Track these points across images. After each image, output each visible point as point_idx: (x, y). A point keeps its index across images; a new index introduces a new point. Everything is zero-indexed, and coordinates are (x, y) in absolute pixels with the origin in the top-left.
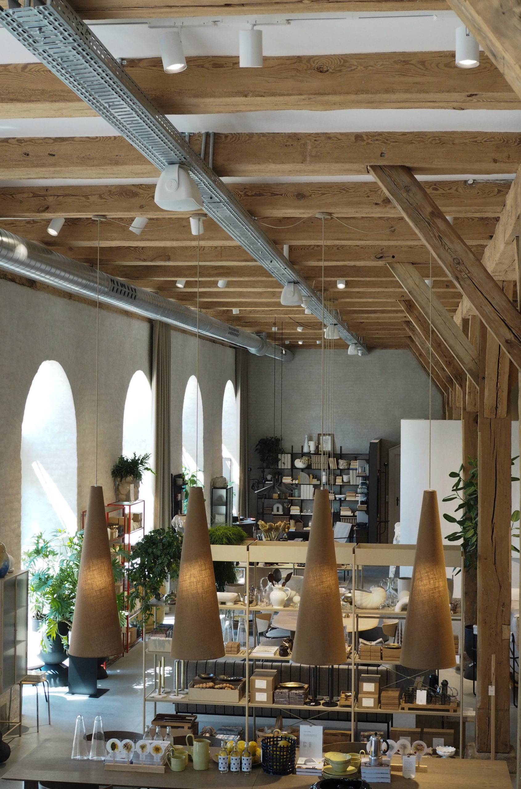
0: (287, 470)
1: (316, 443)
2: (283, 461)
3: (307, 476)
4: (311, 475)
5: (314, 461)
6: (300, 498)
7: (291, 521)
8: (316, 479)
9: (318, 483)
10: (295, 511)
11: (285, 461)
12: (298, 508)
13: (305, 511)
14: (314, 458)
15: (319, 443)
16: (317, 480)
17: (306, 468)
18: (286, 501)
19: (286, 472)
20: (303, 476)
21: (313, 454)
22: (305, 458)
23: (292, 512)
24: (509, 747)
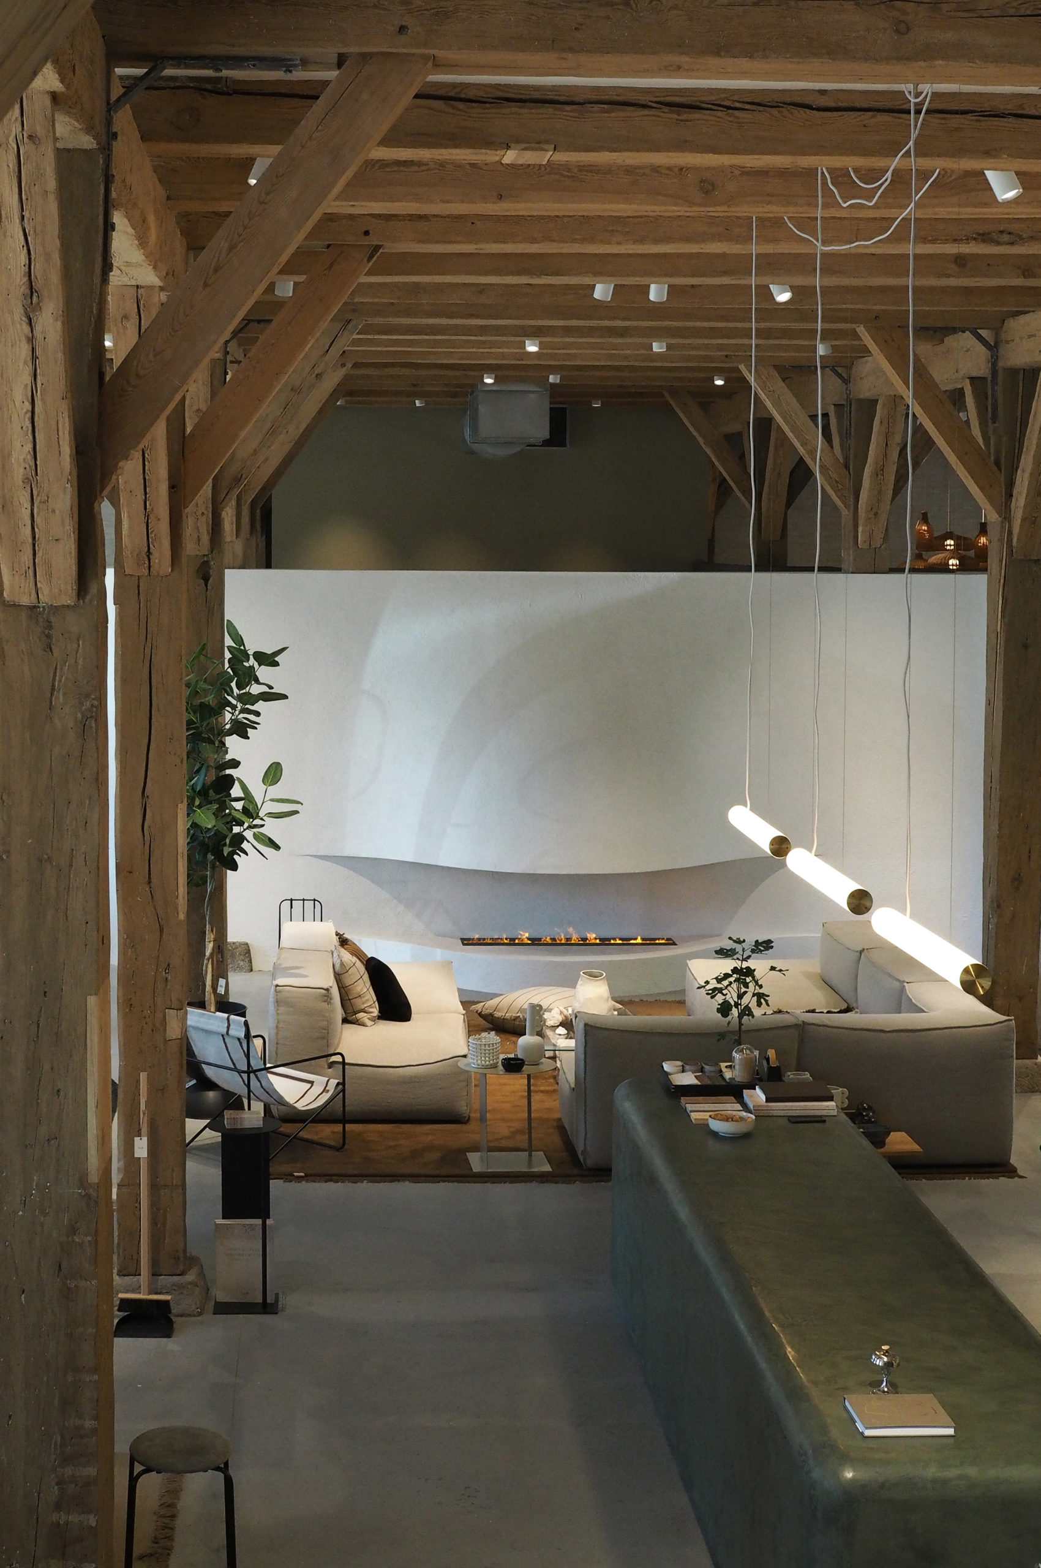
24: (183, 1261)
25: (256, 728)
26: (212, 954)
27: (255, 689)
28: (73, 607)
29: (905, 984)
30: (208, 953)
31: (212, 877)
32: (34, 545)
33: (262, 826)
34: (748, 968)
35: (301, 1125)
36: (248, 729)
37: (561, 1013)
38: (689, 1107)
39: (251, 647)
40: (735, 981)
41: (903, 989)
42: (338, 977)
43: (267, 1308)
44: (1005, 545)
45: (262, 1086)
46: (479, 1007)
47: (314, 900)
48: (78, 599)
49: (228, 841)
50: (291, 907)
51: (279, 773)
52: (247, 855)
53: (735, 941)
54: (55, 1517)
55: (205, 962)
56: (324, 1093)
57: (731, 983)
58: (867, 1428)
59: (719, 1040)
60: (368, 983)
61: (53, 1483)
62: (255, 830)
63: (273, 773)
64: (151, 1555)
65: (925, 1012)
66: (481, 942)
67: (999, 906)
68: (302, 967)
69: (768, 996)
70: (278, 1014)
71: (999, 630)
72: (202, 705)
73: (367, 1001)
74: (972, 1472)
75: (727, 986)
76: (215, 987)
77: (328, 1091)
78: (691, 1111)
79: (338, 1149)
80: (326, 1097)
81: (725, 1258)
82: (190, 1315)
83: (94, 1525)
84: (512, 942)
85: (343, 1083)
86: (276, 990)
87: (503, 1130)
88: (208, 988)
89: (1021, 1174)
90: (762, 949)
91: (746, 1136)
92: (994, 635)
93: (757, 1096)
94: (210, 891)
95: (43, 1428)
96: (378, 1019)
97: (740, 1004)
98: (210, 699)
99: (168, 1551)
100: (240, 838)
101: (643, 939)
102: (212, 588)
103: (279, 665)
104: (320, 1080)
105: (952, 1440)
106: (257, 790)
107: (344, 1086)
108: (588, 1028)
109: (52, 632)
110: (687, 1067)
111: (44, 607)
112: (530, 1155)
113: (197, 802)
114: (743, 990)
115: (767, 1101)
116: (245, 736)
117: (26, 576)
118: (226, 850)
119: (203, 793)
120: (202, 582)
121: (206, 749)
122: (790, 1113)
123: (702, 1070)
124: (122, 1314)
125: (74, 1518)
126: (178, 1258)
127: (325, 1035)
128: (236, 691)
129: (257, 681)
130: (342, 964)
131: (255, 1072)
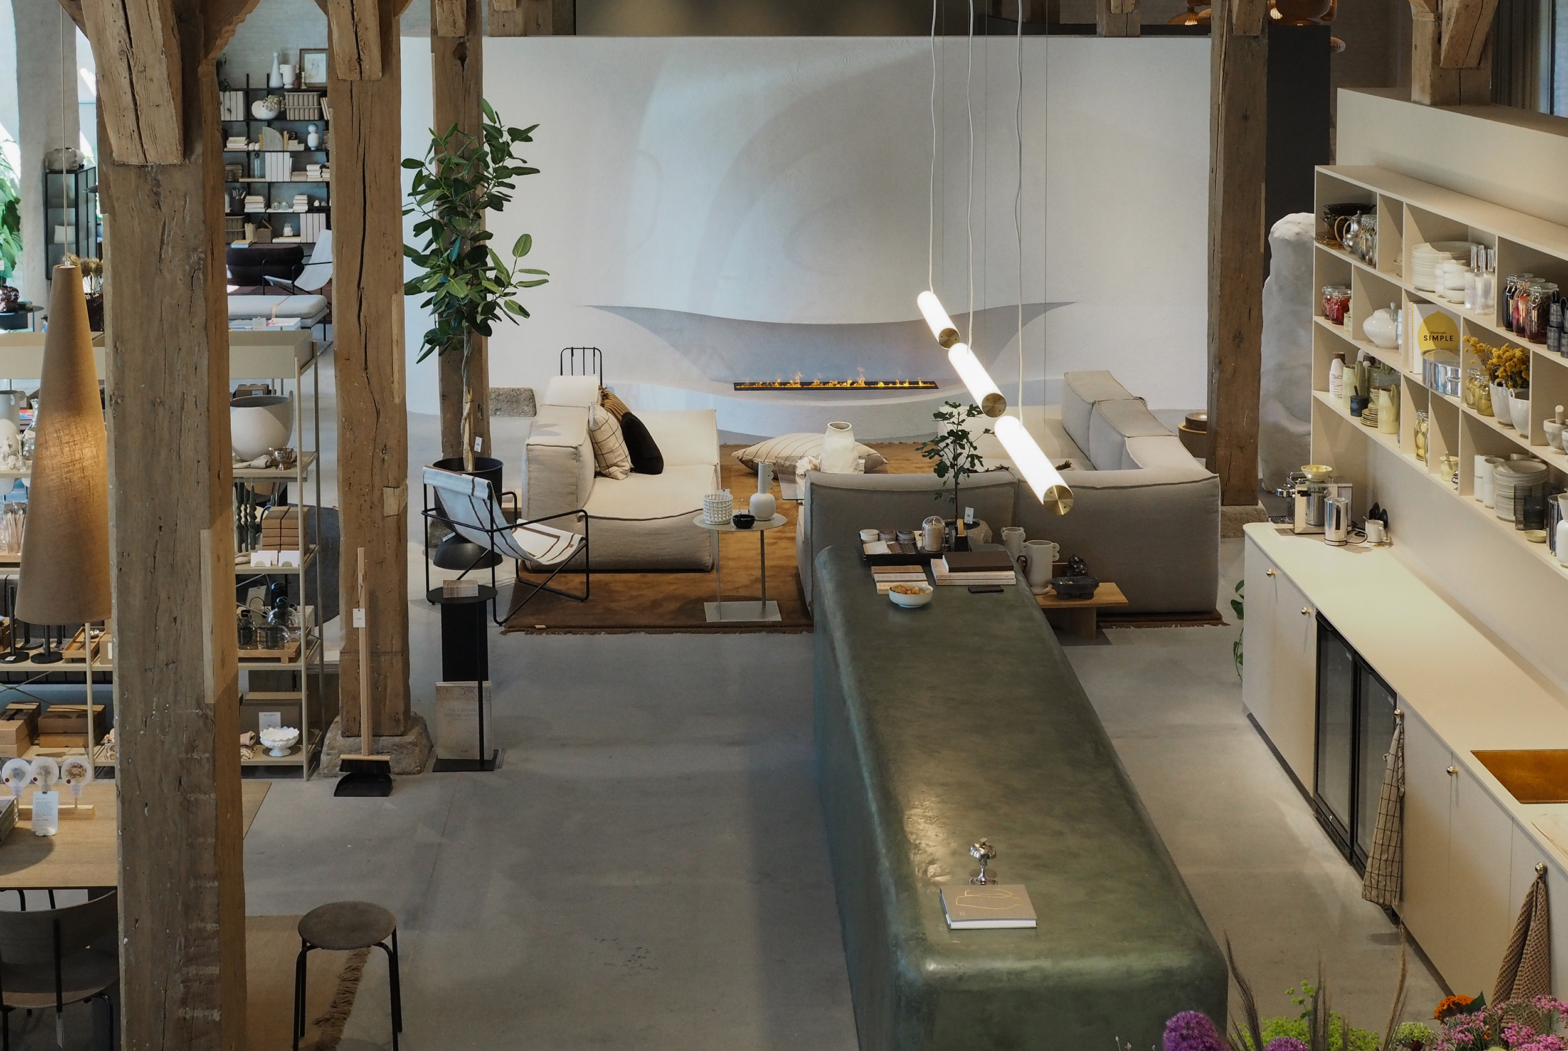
0: (238, 123)
1: (295, 67)
2: (227, 106)
3: (278, 134)
4: (285, 133)
5: (291, 104)
6: (263, 180)
7: (246, 225)
8: (296, 141)
9: (301, 147)
10: (255, 205)
11: (233, 106)
12: (261, 199)
13: (276, 204)
14: (291, 100)
15: (301, 69)
16: (299, 143)
17: (276, 119)
18: (238, 185)
19: (236, 128)
20: (270, 136)
21: (289, 90)
22: (273, 99)
23: (249, 209)
24: (408, 720)
25: (510, 201)
26: (469, 414)
27: (509, 163)
28: (180, 166)
29: (1126, 438)
30: (465, 414)
31: (468, 341)
32: (136, 111)
33: (515, 294)
34: (962, 431)
35: (550, 575)
36: (503, 202)
37: (810, 462)
38: (877, 577)
39: (506, 123)
40: (951, 443)
41: (1123, 444)
42: (592, 433)
43: (484, 765)
44: (1225, 22)
45: (507, 543)
46: (740, 453)
47: (594, 349)
48: (184, 159)
49: (480, 309)
50: (572, 355)
51: (529, 245)
52: (501, 321)
53: (951, 405)
54: (181, 1012)
55: (463, 421)
56: (569, 548)
57: (948, 445)
58: (953, 921)
59: (936, 499)
60: (621, 438)
61: (179, 981)
62: (507, 298)
63: (523, 245)
64: (328, 1020)
65: (1141, 468)
66: (752, 387)
67: (1220, 362)
68: (557, 425)
69: (982, 457)
70: (529, 471)
71: (1220, 103)
72: (456, 180)
73: (619, 455)
74: (1046, 964)
75: (944, 447)
76: (472, 446)
77: (572, 546)
78: (878, 582)
79: (582, 600)
80: (570, 551)
81: (872, 736)
82: (410, 774)
83: (218, 1019)
84: (784, 387)
85: (587, 539)
86: (527, 449)
87: (743, 578)
88: (466, 446)
89: (1225, 621)
90: (976, 413)
91: (924, 607)
92: (1217, 106)
93: (941, 567)
94: (468, 354)
95: (168, 931)
96: (631, 472)
97: (956, 465)
98: (464, 175)
99: (346, 1014)
100: (494, 304)
101: (910, 383)
102: (469, 68)
103: (532, 140)
104: (565, 535)
105: (1033, 932)
106: (508, 260)
107: (587, 541)
108: (814, 487)
109: (160, 190)
110: (882, 536)
111: (152, 167)
112: (764, 604)
113: (452, 272)
114: (959, 451)
115: (950, 572)
116: (499, 208)
117: (132, 139)
118: (479, 318)
119: (459, 264)
120: (459, 62)
121: (460, 223)
122: (971, 583)
123: (897, 539)
124: (345, 774)
125: (199, 1013)
126: (399, 720)
127: (575, 490)
128: (491, 164)
129: (511, 156)
130: (595, 421)
131: (499, 530)
